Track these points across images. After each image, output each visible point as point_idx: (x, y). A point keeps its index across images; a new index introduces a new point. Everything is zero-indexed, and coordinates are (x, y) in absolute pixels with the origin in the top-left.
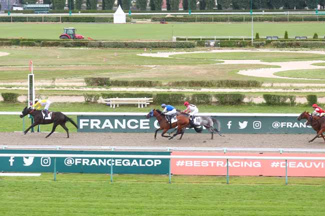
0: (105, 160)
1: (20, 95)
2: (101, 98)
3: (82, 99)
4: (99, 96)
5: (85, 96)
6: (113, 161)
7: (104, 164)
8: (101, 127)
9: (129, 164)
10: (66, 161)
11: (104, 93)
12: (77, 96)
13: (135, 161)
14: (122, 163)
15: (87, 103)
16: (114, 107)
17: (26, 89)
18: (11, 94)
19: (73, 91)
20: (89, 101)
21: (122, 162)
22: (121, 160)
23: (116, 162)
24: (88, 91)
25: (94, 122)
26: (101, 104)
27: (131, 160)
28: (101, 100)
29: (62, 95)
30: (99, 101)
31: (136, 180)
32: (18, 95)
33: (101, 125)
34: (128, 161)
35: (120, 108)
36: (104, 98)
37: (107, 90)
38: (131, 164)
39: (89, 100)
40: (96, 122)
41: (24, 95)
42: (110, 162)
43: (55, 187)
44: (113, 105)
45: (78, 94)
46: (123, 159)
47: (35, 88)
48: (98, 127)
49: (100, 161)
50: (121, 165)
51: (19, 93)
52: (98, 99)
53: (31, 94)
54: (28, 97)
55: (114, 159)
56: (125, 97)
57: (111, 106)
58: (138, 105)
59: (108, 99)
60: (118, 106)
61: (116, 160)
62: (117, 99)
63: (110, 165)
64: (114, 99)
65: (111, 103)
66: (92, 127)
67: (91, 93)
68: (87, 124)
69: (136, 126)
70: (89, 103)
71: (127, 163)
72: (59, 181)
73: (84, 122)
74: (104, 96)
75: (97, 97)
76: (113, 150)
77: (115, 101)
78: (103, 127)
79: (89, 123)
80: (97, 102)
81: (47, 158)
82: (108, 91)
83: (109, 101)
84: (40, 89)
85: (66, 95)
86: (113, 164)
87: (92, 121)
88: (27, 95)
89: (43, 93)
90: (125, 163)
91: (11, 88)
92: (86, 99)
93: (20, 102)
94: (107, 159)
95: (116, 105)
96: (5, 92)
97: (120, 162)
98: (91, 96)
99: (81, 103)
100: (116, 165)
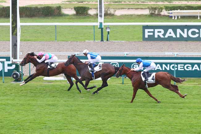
0: (168, 65)
1: (91, 9)
2: (164, 10)
3: (147, 12)
4: (162, 9)
5: (149, 9)
6: (176, 66)
7: (168, 69)
8: (164, 36)
9: (190, 69)
10: (133, 66)
11: (167, 6)
12: (142, 9)
13: (196, 66)
14: (184, 68)
15: (152, 15)
16: (176, 19)
17: (96, 3)
18: (82, 7)
19: (139, 5)
20: (153, 14)
21: (184, 66)
22: (183, 65)
23: (179, 67)
24: (152, 5)
25: (158, 32)
26: (164, 16)
27: (193, 65)
28: (164, 12)
29: (129, 9)
30: (162, 13)
31: (197, 84)
32: (88, 8)
33: (164, 35)
34: (190, 66)
35: (181, 20)
36: (166, 11)
37: (169, 4)
38: (192, 69)
39: (153, 12)
40: (160, 32)
41: (94, 8)
42: (173, 67)
43: (123, 90)
44: (175, 17)
45: (143, 7)
46: (185, 64)
47: (104, 2)
48: (162, 37)
49: (164, 66)
50: (183, 70)
51: (90, 7)
52: (161, 12)
53: (101, 8)
54: (97, 11)
55: (177, 64)
56: (186, 9)
57: (173, 18)
58: (198, 16)
59: (170, 12)
60: (180, 18)
61: (179, 65)
62: (179, 11)
63: (173, 69)
64: (176, 11)
65: (173, 15)
66: (156, 36)
67: (155, 6)
68: (152, 34)
69: (197, 35)
70: (154, 15)
71: (189, 68)
72: (126, 85)
73: (149, 32)
74: (167, 8)
75: (160, 10)
76: (176, 56)
77: (177, 13)
78: (166, 36)
79: (154, 32)
80: (160, 15)
81: (115, 64)
82: (171, 5)
83: (172, 13)
84: (109, 3)
85: (132, 8)
86: (176, 69)
87: (156, 30)
88: (97, 9)
89: (111, 7)
90: (187, 67)
91: (82, 2)
92: (151, 12)
93: (91, 15)
94: (171, 64)
95: (178, 17)
96: (76, 6)
97: (183, 67)
98: (155, 9)
99: (146, 15)
100: (179, 69)
